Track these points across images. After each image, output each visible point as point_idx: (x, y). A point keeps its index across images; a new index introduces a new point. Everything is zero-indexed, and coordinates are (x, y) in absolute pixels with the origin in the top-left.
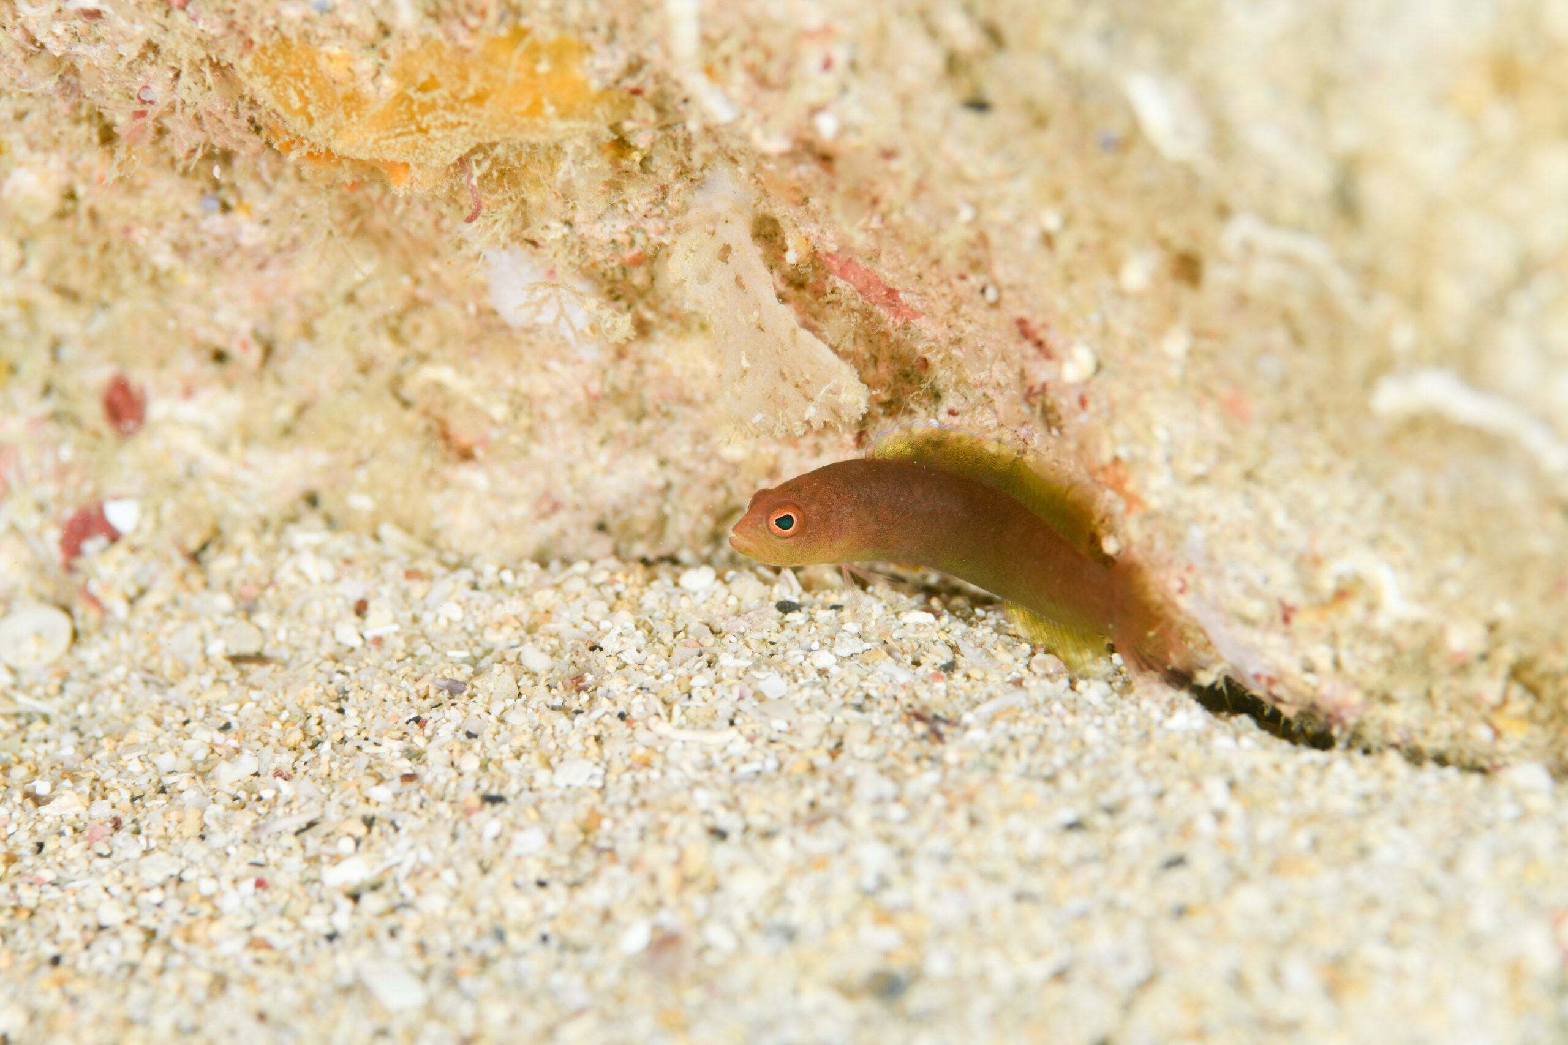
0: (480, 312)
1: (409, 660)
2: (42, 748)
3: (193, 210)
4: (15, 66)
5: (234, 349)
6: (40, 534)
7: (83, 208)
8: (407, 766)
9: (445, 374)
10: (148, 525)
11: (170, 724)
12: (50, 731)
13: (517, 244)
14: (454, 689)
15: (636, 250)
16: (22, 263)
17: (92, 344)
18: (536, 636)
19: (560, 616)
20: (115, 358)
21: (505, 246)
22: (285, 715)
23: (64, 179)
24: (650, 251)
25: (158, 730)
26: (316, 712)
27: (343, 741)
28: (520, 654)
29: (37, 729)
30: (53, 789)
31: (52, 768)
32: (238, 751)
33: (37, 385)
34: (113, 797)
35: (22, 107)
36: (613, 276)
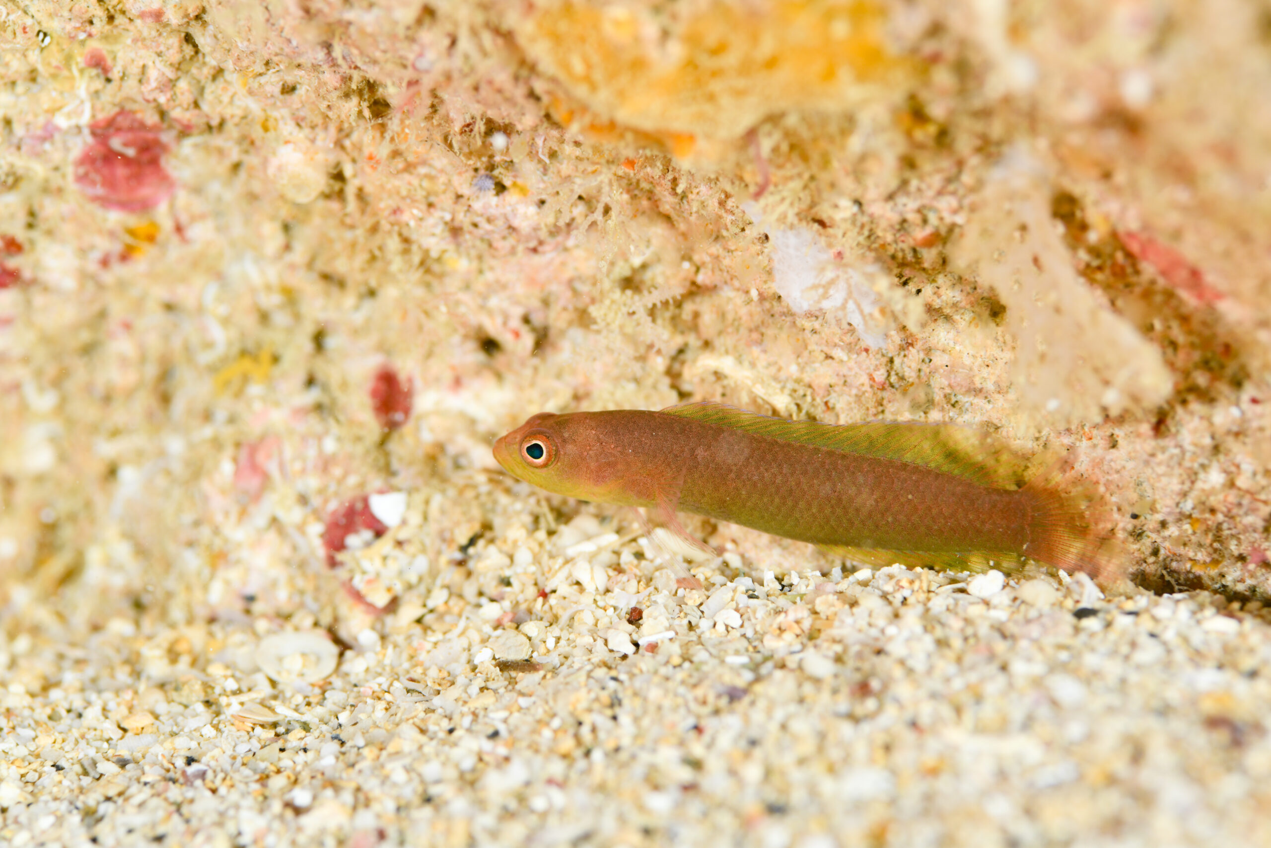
0: (762, 298)
1: (687, 665)
2: (301, 757)
3: (465, 190)
4: (284, 34)
5: (505, 338)
6: (301, 528)
7: (350, 191)
8: (685, 774)
9: (726, 364)
10: (415, 519)
11: (435, 733)
12: (310, 740)
13: (804, 223)
14: (734, 695)
15: (928, 230)
16: (288, 247)
17: (356, 332)
18: (818, 642)
19: (842, 622)
20: (382, 347)
21: (792, 227)
22: (556, 723)
23: (332, 158)
24: (943, 231)
25: (423, 739)
26: (588, 719)
27: (617, 750)
28: (801, 660)
29: (294, 739)
30: (315, 798)
31: (313, 777)
32: (507, 759)
33: (300, 376)
34: (376, 807)
35: (290, 79)
36: (904, 258)
